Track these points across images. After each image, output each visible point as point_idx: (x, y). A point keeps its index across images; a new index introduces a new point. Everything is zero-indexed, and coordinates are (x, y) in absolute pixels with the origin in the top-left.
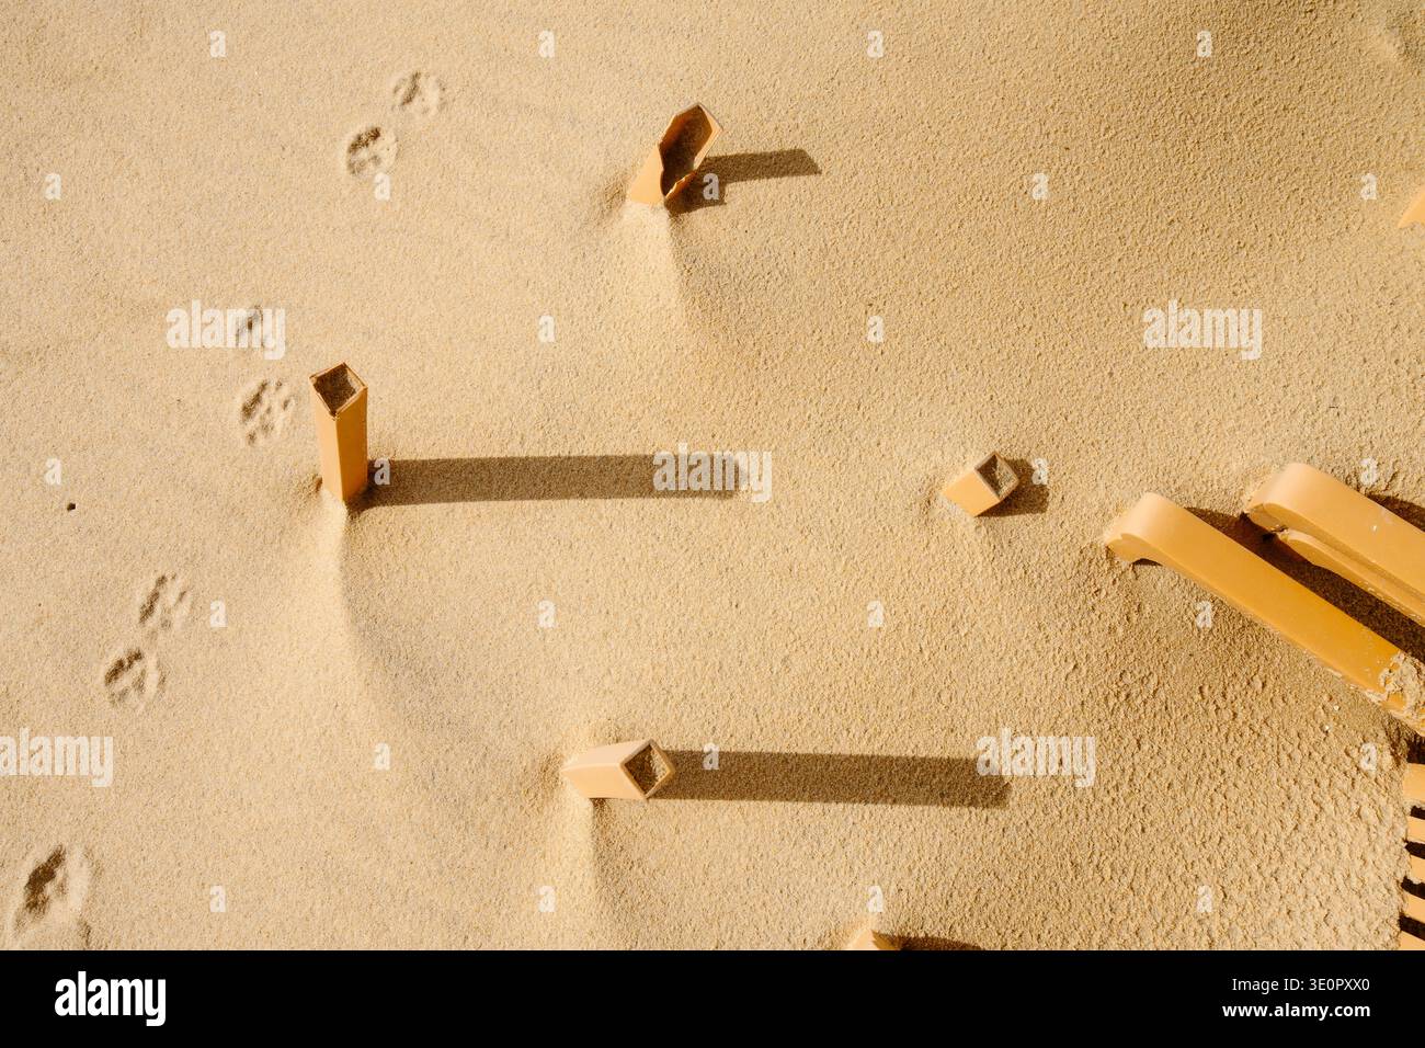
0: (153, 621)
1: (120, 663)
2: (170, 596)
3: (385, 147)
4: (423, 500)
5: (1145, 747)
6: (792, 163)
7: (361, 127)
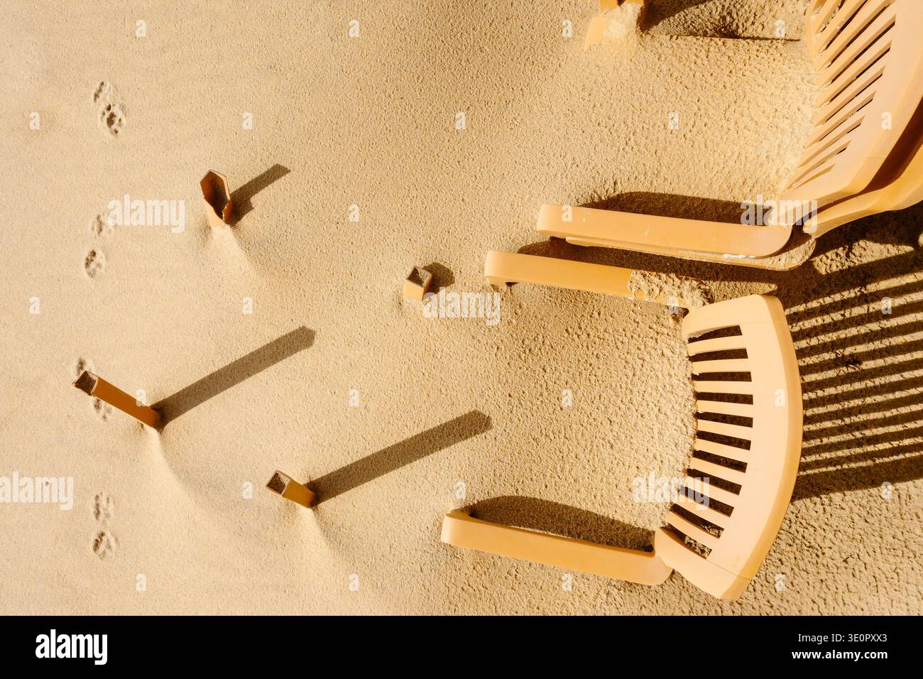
0: (102, 517)
1: (97, 541)
2: (103, 503)
3: (100, 258)
4: (186, 410)
5: (548, 370)
6: (276, 172)
7: (86, 254)
